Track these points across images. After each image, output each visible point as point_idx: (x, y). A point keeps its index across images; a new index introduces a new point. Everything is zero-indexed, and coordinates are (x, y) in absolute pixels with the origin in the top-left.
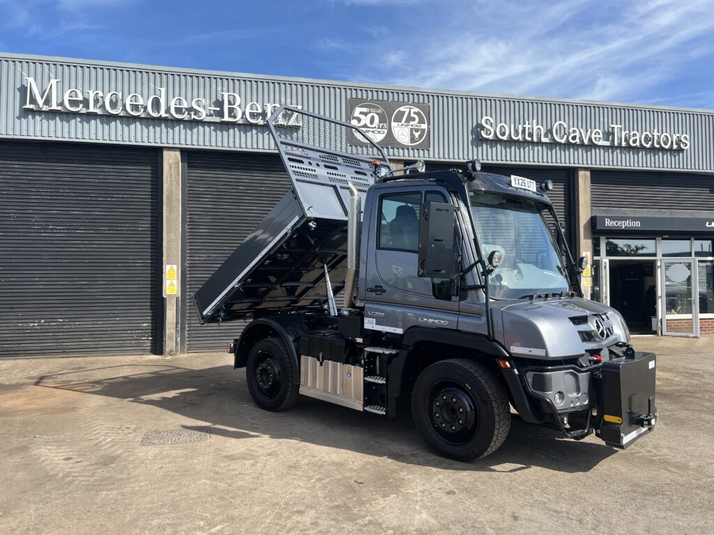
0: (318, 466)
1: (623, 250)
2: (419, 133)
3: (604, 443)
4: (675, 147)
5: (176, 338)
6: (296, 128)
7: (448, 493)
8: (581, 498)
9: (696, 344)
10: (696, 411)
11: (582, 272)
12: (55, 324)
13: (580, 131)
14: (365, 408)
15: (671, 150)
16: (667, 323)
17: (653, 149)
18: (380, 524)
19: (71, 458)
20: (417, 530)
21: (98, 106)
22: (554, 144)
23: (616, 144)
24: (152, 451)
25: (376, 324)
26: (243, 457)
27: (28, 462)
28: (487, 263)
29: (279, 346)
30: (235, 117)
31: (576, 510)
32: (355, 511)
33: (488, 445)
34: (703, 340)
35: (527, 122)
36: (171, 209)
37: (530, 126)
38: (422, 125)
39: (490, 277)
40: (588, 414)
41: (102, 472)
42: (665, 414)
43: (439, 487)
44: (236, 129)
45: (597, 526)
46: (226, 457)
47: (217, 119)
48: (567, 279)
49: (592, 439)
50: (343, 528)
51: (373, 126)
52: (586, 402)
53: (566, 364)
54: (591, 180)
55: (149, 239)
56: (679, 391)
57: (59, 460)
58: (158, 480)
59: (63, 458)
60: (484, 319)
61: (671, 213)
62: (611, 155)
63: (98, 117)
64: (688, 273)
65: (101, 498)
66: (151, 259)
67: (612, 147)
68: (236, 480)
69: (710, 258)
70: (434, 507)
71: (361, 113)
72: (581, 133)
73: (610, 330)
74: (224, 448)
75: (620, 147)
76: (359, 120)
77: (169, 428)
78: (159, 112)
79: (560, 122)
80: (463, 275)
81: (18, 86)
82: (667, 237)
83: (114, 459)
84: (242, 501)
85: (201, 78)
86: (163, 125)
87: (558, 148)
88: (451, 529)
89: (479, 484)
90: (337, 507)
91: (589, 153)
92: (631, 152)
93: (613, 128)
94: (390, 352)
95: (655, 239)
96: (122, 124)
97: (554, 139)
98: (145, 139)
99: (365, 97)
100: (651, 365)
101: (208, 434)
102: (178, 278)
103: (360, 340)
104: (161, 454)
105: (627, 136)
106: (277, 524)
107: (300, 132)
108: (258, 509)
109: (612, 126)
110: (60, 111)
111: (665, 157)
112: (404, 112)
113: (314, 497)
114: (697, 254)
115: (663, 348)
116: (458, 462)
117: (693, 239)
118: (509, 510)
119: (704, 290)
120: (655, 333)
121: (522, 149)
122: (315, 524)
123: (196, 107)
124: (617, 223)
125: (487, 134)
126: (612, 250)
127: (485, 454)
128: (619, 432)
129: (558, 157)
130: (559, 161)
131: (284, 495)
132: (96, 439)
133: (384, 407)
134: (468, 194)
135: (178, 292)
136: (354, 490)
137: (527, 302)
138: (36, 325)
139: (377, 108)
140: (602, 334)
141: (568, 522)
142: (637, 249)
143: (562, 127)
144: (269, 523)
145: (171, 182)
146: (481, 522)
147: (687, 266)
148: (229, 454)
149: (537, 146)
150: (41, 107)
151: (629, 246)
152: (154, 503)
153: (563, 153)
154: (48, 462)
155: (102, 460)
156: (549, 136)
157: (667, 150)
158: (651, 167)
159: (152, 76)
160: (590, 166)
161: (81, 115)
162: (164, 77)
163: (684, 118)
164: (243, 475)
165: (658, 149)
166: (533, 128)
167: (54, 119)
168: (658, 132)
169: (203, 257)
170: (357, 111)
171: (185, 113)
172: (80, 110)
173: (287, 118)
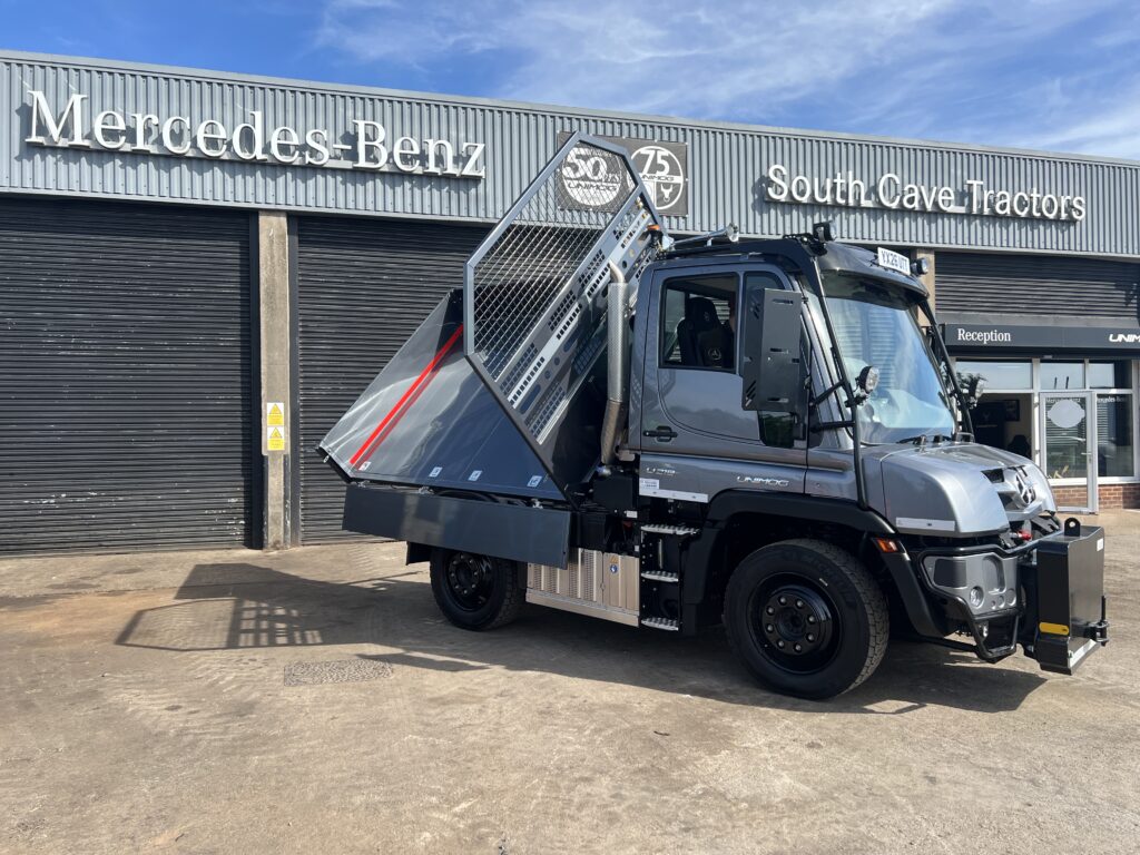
0: (588, 710)
2: (671, 190)
4: (1064, 216)
5: (285, 522)
6: (476, 180)
7: (810, 746)
8: (1018, 748)
11: (974, 403)
12: (84, 500)
13: (919, 189)
14: (643, 622)
15: (1057, 220)
17: (1030, 219)
18: (723, 795)
19: (179, 707)
21: (151, 141)
22: (880, 210)
23: (975, 211)
24: (307, 694)
25: (661, 488)
26: (460, 700)
27: (109, 715)
28: (855, 386)
30: (376, 160)
31: (1019, 766)
32: (674, 776)
34: (1103, 517)
35: (839, 175)
36: (272, 311)
37: (844, 181)
38: (675, 177)
39: (860, 409)
41: (238, 728)
43: (792, 738)
44: (378, 181)
46: (432, 700)
47: (348, 165)
48: (953, 413)
49: (1016, 662)
50: (666, 801)
51: (598, 177)
52: (1014, 603)
53: (982, 544)
54: (936, 268)
55: (238, 361)
57: (159, 710)
58: (338, 737)
59: (164, 707)
60: (851, 476)
61: (1056, 320)
62: (966, 229)
63: (150, 158)
64: (1081, 414)
65: (253, 766)
66: (241, 394)
67: (969, 215)
68: (463, 734)
69: (1114, 391)
70: (798, 767)
71: (578, 157)
72: (921, 193)
74: (423, 686)
75: (980, 215)
76: (576, 169)
77: (320, 658)
78: (251, 151)
79: (890, 176)
80: (814, 406)
81: (17, 105)
82: (1050, 357)
83: (251, 707)
84: (486, 765)
85: (318, 96)
86: (259, 174)
87: (886, 216)
90: (642, 771)
91: (933, 225)
92: (997, 225)
93: (970, 186)
94: (686, 532)
95: (1030, 361)
96: (190, 170)
97: (880, 202)
98: (230, 196)
100: (1100, 544)
102: (286, 424)
103: (632, 514)
104: (324, 698)
105: (992, 198)
106: (556, 798)
107: (481, 186)
108: (516, 776)
109: (969, 182)
110: (88, 147)
111: (1048, 231)
112: (647, 156)
113: (600, 756)
117: (1087, 360)
118: (916, 769)
119: (1104, 441)
121: (830, 218)
122: (618, 796)
123: (311, 143)
124: (975, 336)
125: (776, 193)
127: (852, 687)
128: (1065, 648)
129: (887, 230)
130: (887, 237)
131: (549, 755)
132: (208, 677)
133: (673, 619)
135: (286, 448)
136: (657, 745)
137: (913, 449)
138: (52, 501)
143: (892, 183)
144: (543, 797)
145: (273, 266)
146: (880, 787)
147: (1080, 403)
148: (435, 695)
149: (855, 213)
150: (56, 140)
152: (344, 771)
153: (893, 224)
154: (142, 714)
155: (231, 709)
156: (873, 197)
157: (1051, 220)
158: (1027, 247)
159: (238, 91)
160: (934, 245)
161: (123, 154)
162: (259, 93)
163: (1077, 170)
164: (471, 728)
165: (1038, 220)
166: (847, 185)
167: (77, 161)
168: (1038, 193)
169: (325, 390)
170: (573, 154)
171: (294, 153)
172: (122, 146)
173: (461, 164)
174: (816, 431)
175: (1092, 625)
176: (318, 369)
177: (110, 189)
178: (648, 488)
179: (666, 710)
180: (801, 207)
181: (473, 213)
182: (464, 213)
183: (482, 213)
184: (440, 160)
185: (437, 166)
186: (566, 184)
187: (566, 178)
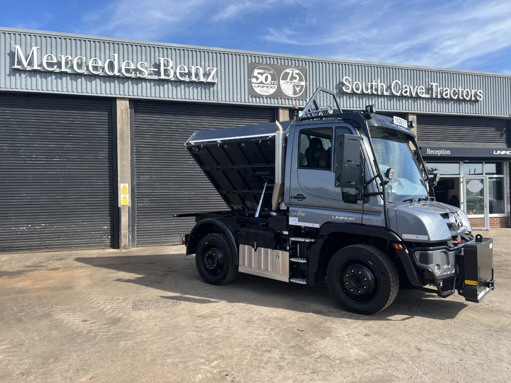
2: (299, 88)
4: (473, 98)
5: (129, 237)
6: (213, 84)
7: (366, 335)
8: (456, 335)
12: (39, 227)
13: (409, 87)
14: (291, 280)
15: (470, 101)
17: (458, 100)
18: (328, 357)
19: (87, 320)
20: (356, 360)
21: (68, 67)
22: (392, 96)
23: (434, 96)
24: (144, 314)
25: (299, 221)
26: (211, 316)
27: (56, 324)
28: (384, 177)
29: (222, 239)
30: (168, 76)
31: (457, 343)
32: (307, 349)
34: (492, 232)
35: (374, 81)
36: (123, 143)
37: (376, 84)
38: (301, 82)
39: (386, 187)
41: (114, 329)
43: (358, 332)
44: (169, 84)
45: (475, 353)
46: (199, 316)
47: (156, 77)
48: (426, 188)
49: (454, 297)
50: (304, 360)
51: (267, 83)
52: (454, 272)
54: (418, 122)
55: (107, 165)
57: (78, 322)
58: (158, 333)
59: (80, 320)
61: (470, 145)
62: (430, 104)
63: (68, 75)
64: (481, 186)
65: (122, 346)
66: (109, 180)
67: (431, 99)
68: (213, 331)
69: (495, 176)
70: (360, 345)
71: (259, 73)
72: (410, 89)
74: (195, 310)
75: (436, 99)
76: (257, 79)
77: (148, 298)
78: (113, 72)
79: (396, 81)
80: (366, 186)
81: (8, 51)
82: (467, 161)
83: (119, 320)
84: (224, 345)
85: (143, 47)
86: (116, 82)
87: (395, 99)
90: (292, 347)
91: (416, 103)
92: (444, 103)
93: (432, 85)
94: (310, 240)
95: (459, 163)
96: (86, 80)
97: (392, 93)
98: (103, 92)
99: (261, 62)
100: (491, 246)
101: (178, 302)
102: (129, 193)
103: (286, 233)
104: (151, 316)
105: (441, 91)
106: (256, 359)
107: (215, 87)
108: (238, 349)
109: (431, 84)
110: (40, 70)
111: (466, 105)
112: (289, 73)
113: (274, 341)
114: (487, 173)
116: (363, 315)
117: (484, 162)
118: (412, 345)
121: (370, 100)
122: (282, 358)
123: (140, 68)
124: (435, 152)
125: (346, 89)
127: (383, 309)
128: (476, 291)
129: (395, 105)
130: (395, 108)
131: (252, 340)
132: (99, 307)
134: (368, 129)
135: (129, 204)
137: (409, 204)
138: (25, 228)
139: (270, 70)
141: (455, 351)
143: (397, 84)
144: (250, 359)
145: (123, 123)
147: (481, 181)
148: (200, 314)
149: (381, 98)
150: (26, 67)
152: (162, 348)
153: (398, 103)
154: (71, 323)
155: (110, 321)
156: (389, 90)
157: (467, 101)
158: (457, 113)
159: (107, 45)
160: (416, 112)
162: (116, 46)
163: (479, 78)
164: (216, 328)
165: (462, 100)
166: (378, 85)
167: (35, 76)
168: (462, 88)
169: (146, 177)
170: (256, 72)
171: (132, 72)
172: (55, 70)
173: (206, 77)
174: (366, 196)
175: (487, 281)
176: (143, 168)
177: (50, 89)
178: (293, 221)
179: (302, 320)
180: (357, 95)
181: (212, 98)
182: (208, 99)
183: (216, 99)
184: (197, 75)
185: (196, 78)
186: (253, 86)
187: (253, 83)
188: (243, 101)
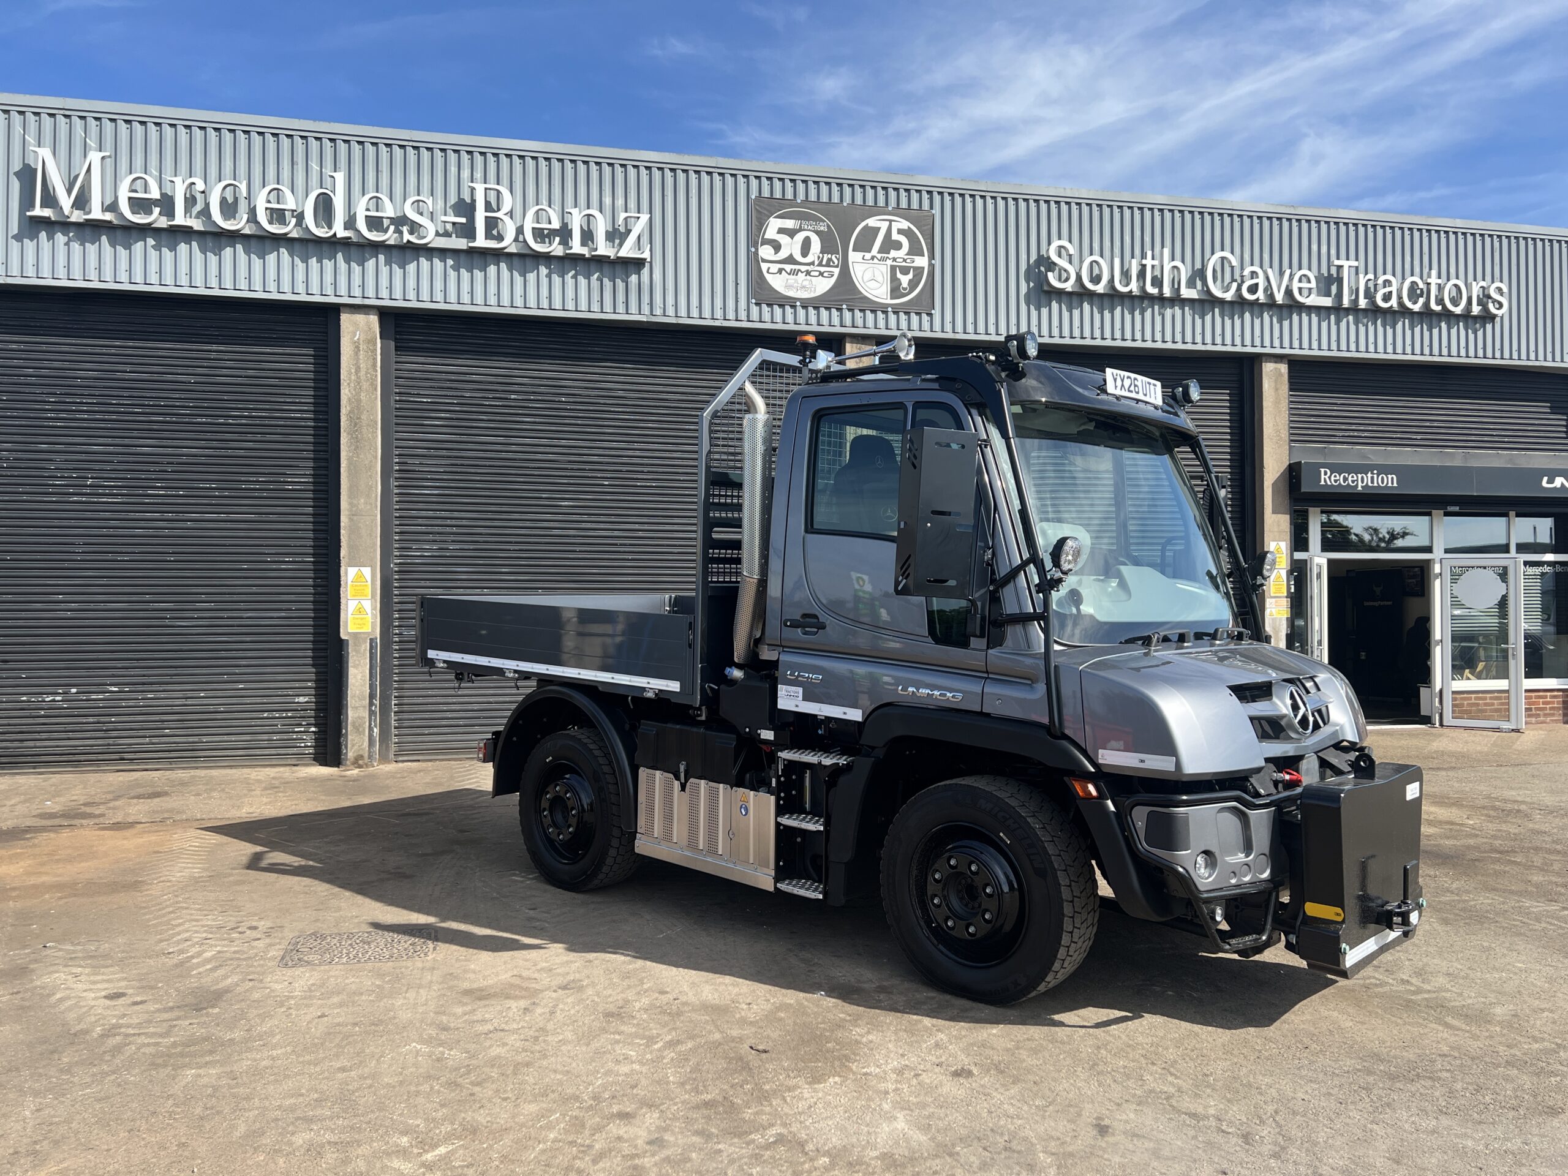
0: (672, 1013)
1: (1361, 540)
2: (910, 276)
3: (1303, 964)
4: (1476, 310)
5: (371, 729)
6: (637, 264)
7: (956, 1074)
8: (1250, 1085)
9: (1518, 746)
10: (1512, 892)
11: (1262, 585)
12: (101, 696)
13: (1265, 273)
14: (779, 885)
15: (1466, 316)
16: (1454, 699)
17: (1427, 316)
19: (123, 995)
20: (883, 1156)
21: (194, 213)
22: (1207, 303)
23: (1346, 303)
24: (303, 978)
25: (804, 699)
26: (506, 993)
27: (27, 1004)
28: (1048, 564)
29: (592, 746)
30: (500, 238)
31: (1237, 1113)
32: (748, 1114)
33: (1047, 968)
34: (1532, 736)
35: (1149, 254)
36: (357, 443)
37: (1156, 262)
38: (917, 258)
39: (1055, 595)
40: (1268, 901)
41: (189, 1027)
42: (1443, 899)
43: (937, 1061)
44: (503, 266)
45: (1283, 1148)
46: (467, 992)
47: (461, 244)
48: (1229, 599)
49: (1278, 954)
50: (720, 1151)
51: (808, 259)
52: (1266, 875)
53: (1222, 789)
54: (1291, 383)
55: (310, 510)
56: (1477, 848)
57: (95, 999)
58: (315, 1045)
59: (103, 993)
60: (1041, 688)
61: (1466, 457)
62: (1334, 328)
63: (194, 236)
64: (1500, 589)
65: (183, 1084)
66: (314, 555)
67: (1338, 310)
68: (487, 1043)
69: (1550, 557)
70: (924, 1106)
71: (781, 231)
72: (1268, 279)
73: (1322, 715)
74: (465, 971)
75: (1354, 309)
76: (777, 247)
77: (346, 927)
78: (330, 227)
79: (1223, 254)
80: (996, 591)
81: (17, 166)
82: (1456, 509)
83: (217, 996)
84: (498, 1091)
86: (340, 256)
87: (1217, 310)
88: (958, 1154)
89: (1024, 1054)
90: (707, 1104)
91: (1286, 323)
92: (1379, 322)
93: (1340, 267)
94: (834, 761)
95: (1429, 514)
96: (248, 252)
97: (1209, 292)
98: (300, 288)
99: (789, 195)
100: (1412, 791)
101: (429, 942)
102: (373, 596)
103: (767, 735)
104: (322, 985)
105: (1371, 284)
106: (572, 1143)
107: (645, 271)
108: (533, 1108)
109: (1337, 262)
110: (110, 222)
111: (1454, 331)
112: (879, 229)
113: (659, 1082)
114: (1522, 548)
115: (1443, 753)
116: (981, 1006)
117: (1512, 514)
118: (1089, 1112)
119: (1536, 627)
120: (1427, 720)
121: (1137, 313)
122: (657, 1142)
123: (412, 215)
124: (1345, 479)
125: (1060, 280)
126: (1336, 539)
127: (1042, 988)
128: (1337, 941)
129: (1218, 330)
130: (1218, 340)
131: (591, 1078)
132: (181, 952)
133: (820, 882)
134: (1009, 410)
135: (373, 629)
136: (746, 1067)
137: (1138, 652)
138: (58, 698)
139: (817, 220)
140: (1304, 722)
141: (1219, 1139)
142: (1393, 536)
143: (1226, 265)
144: (555, 1141)
145: (358, 382)
146: (1025, 1139)
147: (1499, 575)
148: (475, 986)
149: (1172, 307)
150: (66, 213)
151: (1376, 530)
152: (302, 1095)
153: (1228, 322)
154: (71, 1002)
155: (190, 1000)
156: (1199, 284)
157: (1458, 316)
158: (1422, 354)
159: (314, 144)
160: (1287, 351)
161: (156, 232)
162: (342, 147)
163: (1497, 244)
164: (502, 1034)
165: (1439, 315)
166: (1162, 267)
167: (95, 240)
168: (1439, 278)
169: (429, 549)
170: (773, 226)
171: (388, 228)
172: (155, 221)
173: (617, 241)
174: (997, 625)
175: (1385, 906)
176: (420, 521)
177: (139, 278)
178: (790, 699)
179: (782, 1014)
180: (1096, 300)
181: (633, 308)
182: (621, 308)
183: (646, 309)
184: (588, 236)
185: (584, 244)
186: (764, 271)
187: (764, 261)
188: (731, 315)
